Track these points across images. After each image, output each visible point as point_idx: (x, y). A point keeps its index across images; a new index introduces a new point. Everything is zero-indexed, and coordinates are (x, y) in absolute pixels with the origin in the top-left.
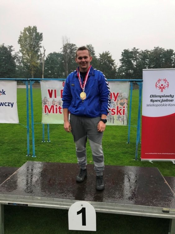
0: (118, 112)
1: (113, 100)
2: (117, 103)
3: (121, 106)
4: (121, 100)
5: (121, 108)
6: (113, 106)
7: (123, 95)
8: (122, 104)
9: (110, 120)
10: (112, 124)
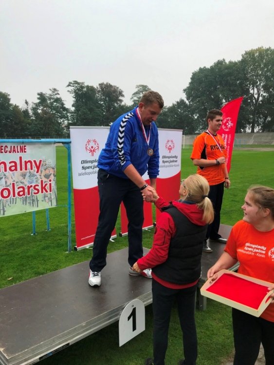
0: (43, 188)
1: (34, 171)
2: (41, 176)
3: (46, 180)
4: (45, 170)
5: (46, 182)
6: (35, 181)
7: (47, 163)
8: (47, 176)
9: (33, 203)
10: (35, 209)
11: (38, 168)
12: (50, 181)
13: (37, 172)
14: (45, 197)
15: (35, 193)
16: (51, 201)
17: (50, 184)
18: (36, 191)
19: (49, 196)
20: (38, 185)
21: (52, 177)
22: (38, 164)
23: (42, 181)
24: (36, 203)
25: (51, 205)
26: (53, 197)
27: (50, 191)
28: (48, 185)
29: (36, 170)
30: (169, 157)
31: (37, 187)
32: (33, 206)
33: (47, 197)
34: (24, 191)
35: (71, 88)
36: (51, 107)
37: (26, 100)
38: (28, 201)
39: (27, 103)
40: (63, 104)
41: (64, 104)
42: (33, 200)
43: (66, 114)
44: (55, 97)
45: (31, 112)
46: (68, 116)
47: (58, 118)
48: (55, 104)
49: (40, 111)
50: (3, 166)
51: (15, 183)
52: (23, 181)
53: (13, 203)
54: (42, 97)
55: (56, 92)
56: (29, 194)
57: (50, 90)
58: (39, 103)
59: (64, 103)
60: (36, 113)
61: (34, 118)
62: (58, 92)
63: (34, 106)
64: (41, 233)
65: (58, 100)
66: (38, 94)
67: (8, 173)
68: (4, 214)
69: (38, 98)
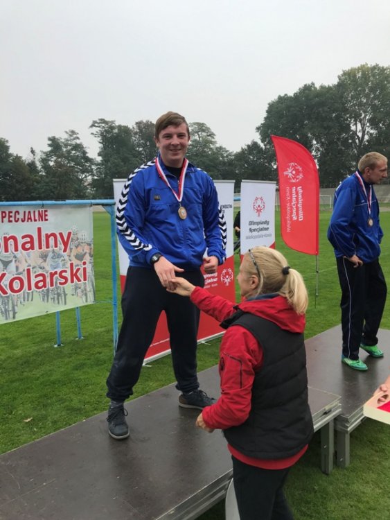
0: (74, 275)
1: (60, 249)
2: (70, 256)
3: (79, 262)
4: (77, 247)
5: (77, 265)
6: (61, 264)
7: (80, 236)
8: (80, 257)
9: (58, 299)
10: (62, 308)
11: (66, 244)
12: (84, 263)
13: (65, 251)
14: (76, 288)
15: (61, 284)
16: (86, 295)
17: (85, 269)
18: (63, 281)
19: (83, 287)
20: (65, 271)
21: (87, 258)
22: (65, 238)
23: (72, 265)
24: (63, 298)
25: (86, 301)
26: (89, 288)
27: (85, 279)
28: (81, 271)
29: (63, 247)
30: (258, 223)
31: (64, 274)
32: (59, 303)
33: (80, 288)
34: (44, 281)
35: (95, 130)
36: (68, 157)
37: (32, 148)
38: (51, 296)
39: (33, 152)
40: (85, 153)
41: (87, 153)
42: (59, 295)
43: (90, 166)
44: (74, 142)
45: (39, 165)
46: (92, 169)
47: (78, 172)
48: (74, 152)
49: (52, 164)
50: (13, 243)
51: (31, 268)
52: (44, 264)
53: (28, 300)
54: (55, 143)
55: (75, 136)
56: (52, 285)
57: (66, 132)
58: (51, 152)
59: (87, 150)
60: (46, 167)
61: (44, 174)
62: (78, 136)
63: (44, 156)
64: (70, 343)
65: (78, 147)
66: (50, 139)
67: (21, 253)
68: (14, 317)
69: (50, 145)
